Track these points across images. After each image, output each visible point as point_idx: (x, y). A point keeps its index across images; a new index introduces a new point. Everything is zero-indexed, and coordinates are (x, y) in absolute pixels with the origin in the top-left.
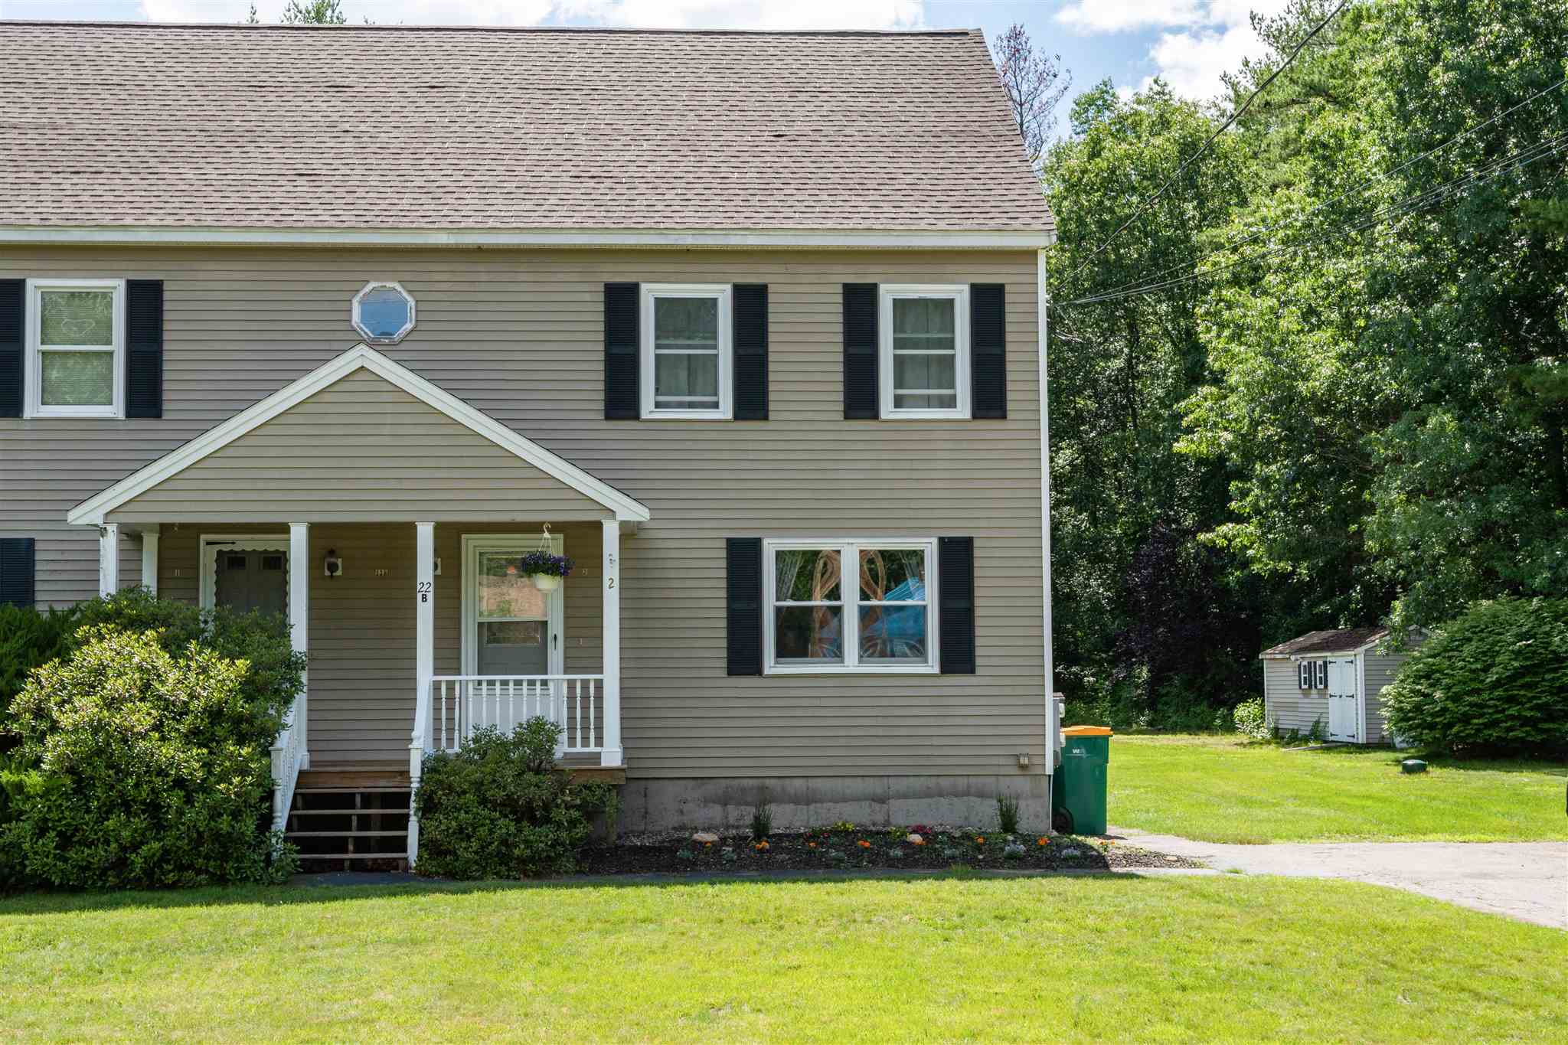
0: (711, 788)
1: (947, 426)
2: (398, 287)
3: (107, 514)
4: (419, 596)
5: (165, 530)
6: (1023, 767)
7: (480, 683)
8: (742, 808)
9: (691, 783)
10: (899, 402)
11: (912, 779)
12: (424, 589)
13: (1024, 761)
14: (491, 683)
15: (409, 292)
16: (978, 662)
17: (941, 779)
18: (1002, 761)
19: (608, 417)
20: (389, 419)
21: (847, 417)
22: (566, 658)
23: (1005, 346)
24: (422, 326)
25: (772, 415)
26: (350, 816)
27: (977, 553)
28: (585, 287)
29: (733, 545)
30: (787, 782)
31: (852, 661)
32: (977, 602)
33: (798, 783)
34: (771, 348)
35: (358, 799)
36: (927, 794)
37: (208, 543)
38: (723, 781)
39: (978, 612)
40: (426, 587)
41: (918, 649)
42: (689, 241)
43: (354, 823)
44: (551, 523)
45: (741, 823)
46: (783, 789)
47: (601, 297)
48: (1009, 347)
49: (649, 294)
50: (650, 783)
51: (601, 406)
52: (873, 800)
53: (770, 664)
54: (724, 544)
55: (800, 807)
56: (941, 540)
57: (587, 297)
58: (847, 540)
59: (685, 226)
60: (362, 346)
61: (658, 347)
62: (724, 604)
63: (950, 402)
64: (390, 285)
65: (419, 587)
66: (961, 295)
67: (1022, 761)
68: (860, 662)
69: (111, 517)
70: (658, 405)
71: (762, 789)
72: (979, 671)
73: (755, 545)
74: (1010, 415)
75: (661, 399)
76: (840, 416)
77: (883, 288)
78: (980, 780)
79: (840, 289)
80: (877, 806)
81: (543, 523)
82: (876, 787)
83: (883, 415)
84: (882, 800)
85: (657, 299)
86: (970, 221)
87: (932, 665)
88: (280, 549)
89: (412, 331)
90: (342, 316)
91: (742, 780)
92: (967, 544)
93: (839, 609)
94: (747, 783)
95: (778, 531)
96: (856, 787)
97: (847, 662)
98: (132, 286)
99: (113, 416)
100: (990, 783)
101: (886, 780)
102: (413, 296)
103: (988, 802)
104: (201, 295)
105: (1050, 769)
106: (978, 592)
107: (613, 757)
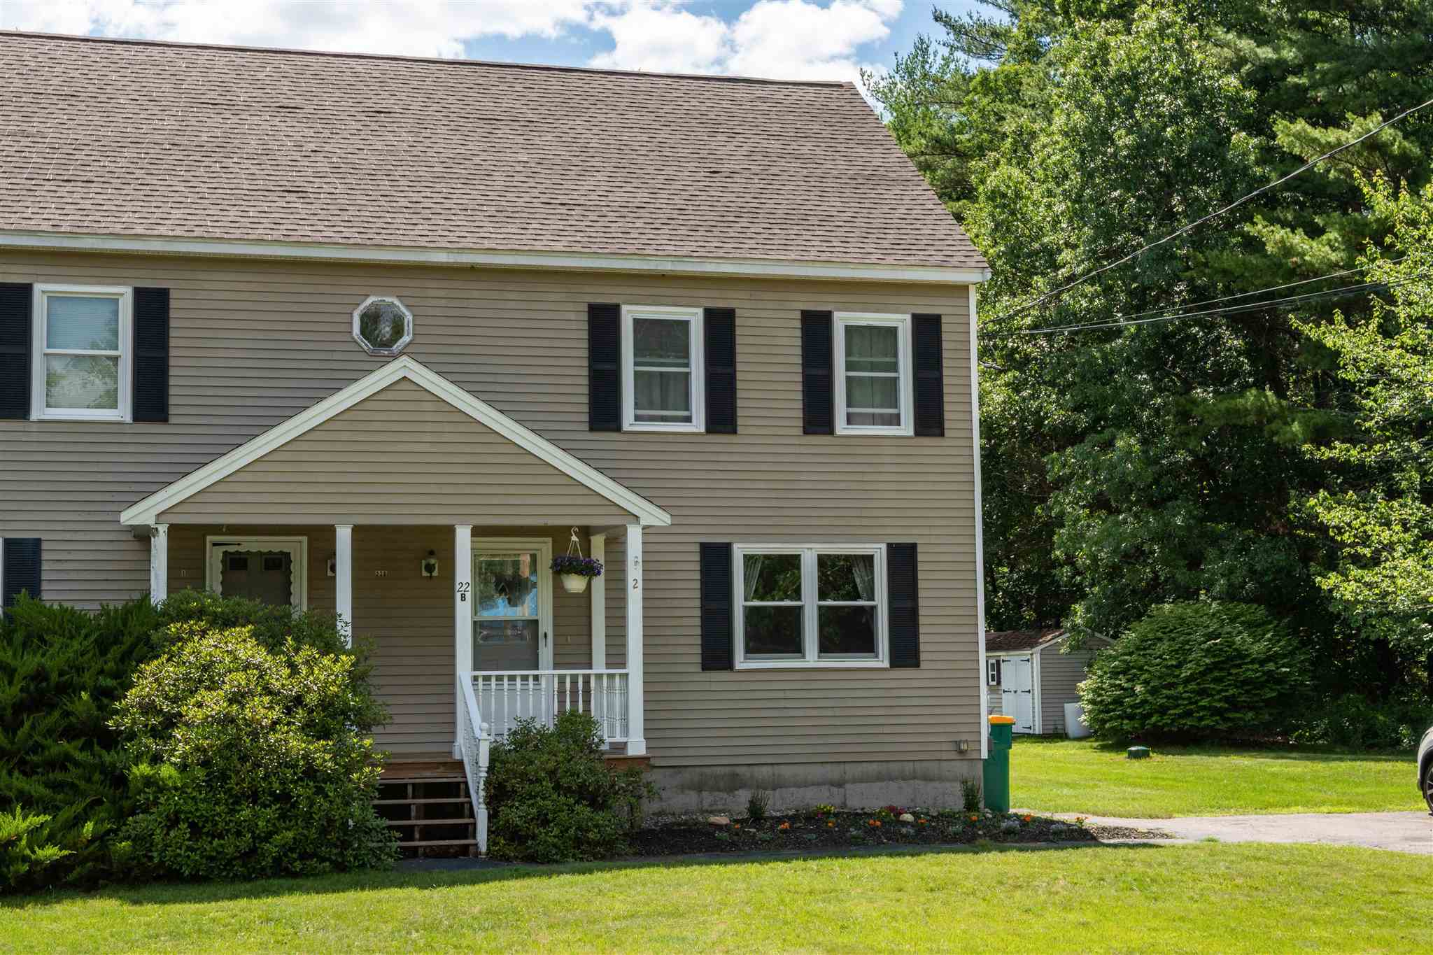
0: (687, 775)
1: (895, 442)
2: (397, 302)
3: (158, 515)
4: (458, 596)
6: (961, 752)
7: (476, 678)
10: (850, 420)
11: (865, 765)
12: (463, 589)
13: (964, 747)
14: (487, 679)
15: (407, 306)
16: (923, 656)
17: (890, 764)
18: (945, 747)
19: (592, 429)
21: (807, 432)
22: (557, 654)
23: (942, 370)
24: (419, 340)
25: (740, 430)
27: (920, 558)
28: (571, 307)
29: (705, 548)
30: (756, 769)
31: (812, 657)
32: (921, 602)
33: (765, 769)
34: (739, 367)
35: (410, 789)
36: (879, 778)
37: (215, 545)
38: (698, 769)
39: (922, 612)
40: (465, 587)
41: (867, 647)
42: (667, 266)
43: (413, 812)
44: (577, 527)
45: (714, 808)
46: (752, 777)
47: (585, 317)
48: (946, 372)
49: (629, 315)
51: (586, 418)
52: (832, 785)
53: (741, 661)
54: (697, 549)
56: (889, 546)
57: (572, 316)
58: (806, 545)
59: (665, 253)
60: (404, 357)
61: (636, 364)
62: (698, 603)
63: (895, 420)
64: (388, 299)
65: (458, 587)
66: (902, 322)
67: (961, 747)
68: (820, 657)
69: (163, 518)
70: (637, 418)
71: (735, 776)
72: (923, 665)
73: (726, 549)
74: (947, 434)
75: (640, 412)
76: (800, 431)
77: (836, 316)
78: (925, 764)
79: (799, 316)
80: (835, 790)
82: (834, 772)
83: (838, 431)
84: (840, 784)
85: (636, 320)
86: (913, 257)
87: (883, 660)
88: (285, 550)
89: (410, 343)
90: (343, 328)
91: (715, 768)
92: (913, 547)
93: (800, 608)
94: (719, 770)
95: (746, 537)
96: (816, 772)
97: (807, 659)
98: (139, 293)
99: (120, 419)
100: (933, 768)
101: (842, 766)
102: (411, 311)
103: (931, 785)
104: (206, 304)
105: (984, 754)
106: (921, 594)
107: (639, 747)
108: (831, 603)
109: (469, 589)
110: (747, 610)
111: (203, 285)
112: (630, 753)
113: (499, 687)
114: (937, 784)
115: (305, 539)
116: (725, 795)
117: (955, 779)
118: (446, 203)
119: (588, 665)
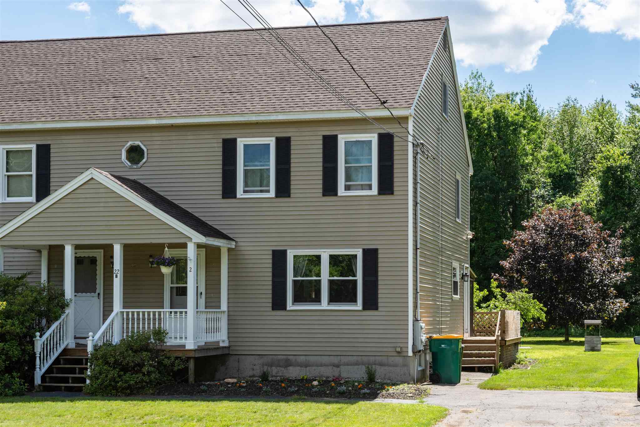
0: (265, 359)
1: (368, 198)
2: (140, 144)
4: (114, 275)
5: (51, 248)
6: (399, 352)
7: (171, 312)
8: (278, 368)
9: (257, 357)
10: (347, 188)
11: (350, 357)
12: (116, 272)
13: (399, 350)
14: (176, 313)
15: (144, 145)
16: (380, 305)
17: (363, 357)
18: (390, 349)
19: (224, 198)
20: (103, 200)
21: (324, 195)
22: (206, 302)
23: (393, 161)
24: (150, 160)
25: (292, 195)
26: (75, 368)
27: (380, 256)
28: (215, 141)
30: (297, 357)
31: (324, 304)
32: (380, 278)
33: (302, 358)
34: (292, 165)
35: (84, 361)
36: (358, 364)
38: (271, 356)
39: (380, 282)
40: (117, 271)
41: (354, 300)
42: (253, 118)
43: (77, 371)
45: (278, 375)
46: (296, 360)
47: (221, 145)
48: (395, 162)
49: (241, 143)
50: (240, 357)
51: (221, 193)
52: (334, 366)
53: (290, 306)
54: (271, 253)
55: (302, 368)
56: (364, 250)
57: (215, 145)
58: (324, 250)
59: (252, 112)
60: (92, 169)
61: (245, 166)
62: (271, 278)
63: (370, 187)
64: (137, 143)
65: (114, 271)
66: (374, 139)
67: (397, 350)
68: (328, 304)
70: (245, 192)
71: (287, 360)
72: (380, 309)
73: (284, 253)
74: (395, 193)
75: (247, 189)
76: (321, 195)
77: (340, 137)
78: (380, 358)
79: (321, 138)
80: (335, 368)
81: (164, 244)
82: (335, 360)
83: (340, 194)
84: (338, 366)
85: (245, 145)
86: (375, 105)
87: (359, 306)
88: (95, 256)
89: (145, 162)
90: (118, 157)
91: (278, 356)
92: (375, 251)
93: (320, 281)
94: (280, 357)
95: (294, 247)
96: (326, 360)
97: (322, 305)
98: (38, 147)
99: (31, 201)
100: (384, 359)
101: (339, 357)
102: (146, 147)
103: (383, 368)
104: (64, 150)
105: (410, 353)
106: (380, 274)
107: (190, 345)
108: (335, 278)
109: (119, 272)
110: (295, 282)
111: (64, 141)
112: (187, 348)
113: (181, 317)
114: (386, 368)
115: (102, 251)
116: (283, 369)
117: (396, 365)
118: (177, 97)
119: (219, 307)
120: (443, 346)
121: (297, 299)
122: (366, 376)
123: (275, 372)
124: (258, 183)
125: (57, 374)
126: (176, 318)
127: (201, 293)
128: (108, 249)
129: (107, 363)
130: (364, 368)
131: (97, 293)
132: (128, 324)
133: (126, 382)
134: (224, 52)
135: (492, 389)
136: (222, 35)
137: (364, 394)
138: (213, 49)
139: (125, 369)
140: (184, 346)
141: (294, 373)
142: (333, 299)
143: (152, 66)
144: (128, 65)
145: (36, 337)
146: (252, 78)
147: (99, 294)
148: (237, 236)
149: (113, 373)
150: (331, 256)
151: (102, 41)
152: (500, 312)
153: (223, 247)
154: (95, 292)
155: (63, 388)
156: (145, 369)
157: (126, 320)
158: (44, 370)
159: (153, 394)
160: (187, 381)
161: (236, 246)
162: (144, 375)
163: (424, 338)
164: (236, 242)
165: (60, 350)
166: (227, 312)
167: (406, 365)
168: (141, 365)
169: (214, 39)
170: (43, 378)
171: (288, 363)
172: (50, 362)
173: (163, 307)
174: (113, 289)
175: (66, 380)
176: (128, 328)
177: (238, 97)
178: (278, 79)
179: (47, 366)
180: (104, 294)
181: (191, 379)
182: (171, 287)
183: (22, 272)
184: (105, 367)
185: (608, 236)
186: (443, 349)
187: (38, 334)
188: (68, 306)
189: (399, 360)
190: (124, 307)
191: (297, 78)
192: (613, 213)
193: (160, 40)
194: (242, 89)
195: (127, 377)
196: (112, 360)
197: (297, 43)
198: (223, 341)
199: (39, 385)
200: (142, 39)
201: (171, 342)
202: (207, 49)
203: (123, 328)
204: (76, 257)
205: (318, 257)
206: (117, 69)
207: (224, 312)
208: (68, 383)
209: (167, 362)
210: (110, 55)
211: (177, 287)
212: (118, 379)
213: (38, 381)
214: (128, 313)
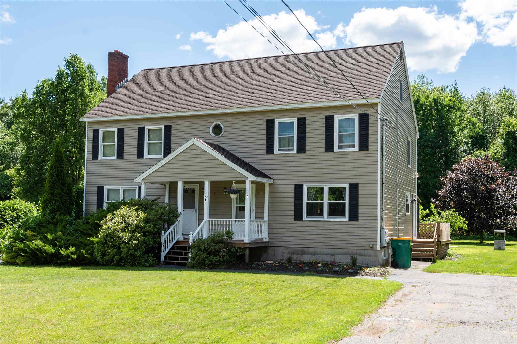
0: (290, 250)
1: (353, 153)
3: (142, 180)
4: (205, 199)
5: (171, 183)
6: (371, 248)
7: (236, 221)
8: (298, 255)
9: (285, 248)
10: (339, 147)
11: (341, 249)
13: (371, 246)
14: (238, 221)
15: (222, 124)
16: (359, 218)
17: (349, 250)
18: (366, 246)
19: (267, 154)
20: (199, 156)
21: (326, 151)
22: (256, 215)
23: (368, 130)
24: (225, 133)
25: (307, 152)
26: (183, 252)
27: (360, 188)
28: (262, 121)
29: (296, 186)
30: (309, 249)
31: (326, 217)
32: (360, 202)
33: (312, 249)
34: (307, 134)
36: (346, 254)
38: (293, 248)
39: (360, 204)
41: (343, 215)
43: (184, 254)
46: (308, 251)
47: (265, 123)
49: (277, 122)
50: (275, 248)
51: (265, 151)
52: (331, 255)
53: (305, 218)
54: (294, 186)
55: (312, 256)
56: (350, 184)
57: (262, 123)
58: (326, 185)
59: (284, 103)
60: (194, 139)
61: (279, 135)
62: (293, 202)
63: (353, 146)
64: (219, 123)
65: (205, 197)
66: (356, 117)
68: (328, 217)
70: (279, 150)
72: (360, 221)
73: (301, 186)
74: (369, 150)
75: (280, 148)
76: (324, 151)
77: (335, 116)
78: (360, 251)
79: (324, 117)
80: (332, 257)
81: (233, 181)
82: (332, 251)
83: (335, 151)
84: (333, 255)
85: (279, 123)
87: (347, 218)
88: (194, 188)
89: (223, 134)
90: (208, 131)
92: (357, 185)
93: (323, 203)
94: (298, 249)
95: (307, 182)
96: (326, 251)
97: (324, 218)
98: (165, 127)
99: (161, 157)
100: (362, 252)
101: (334, 250)
102: (223, 126)
103: (361, 257)
104: (179, 128)
105: (379, 248)
106: (360, 199)
107: (247, 240)
108: (332, 201)
109: (207, 197)
110: (308, 203)
111: (178, 123)
112: (245, 242)
113: (241, 223)
114: (363, 257)
115: (198, 185)
116: (300, 256)
117: (369, 256)
118: (241, 96)
119: (263, 218)
120: (399, 244)
121: (309, 214)
122: (351, 262)
123: (296, 258)
124: (287, 145)
125: (173, 255)
126: (238, 224)
127: (253, 210)
128: (202, 184)
129: (200, 250)
130: (349, 257)
131: (195, 209)
132: (212, 227)
133: (210, 261)
134: (268, 69)
135: (431, 272)
136: (267, 59)
137: (350, 272)
138: (262, 67)
139: (210, 253)
140: (243, 241)
141: (307, 258)
142: (331, 214)
143: (227, 79)
144: (214, 79)
145: (161, 234)
146: (284, 84)
147: (196, 210)
148: (274, 176)
149: (204, 255)
150: (330, 189)
151: (200, 66)
152: (437, 224)
153: (266, 183)
154: (194, 209)
155: (176, 263)
156: (221, 254)
157: (211, 225)
158: (166, 253)
159: (225, 269)
160: (245, 261)
161: (273, 182)
162: (220, 257)
163: (387, 239)
164: (274, 180)
165: (174, 242)
166: (267, 222)
167: (376, 256)
168: (219, 251)
169: (262, 62)
170: (165, 257)
171: (303, 253)
172: (169, 248)
173: (231, 218)
174: (204, 207)
175: (177, 259)
176: (212, 229)
177: (276, 95)
178: (299, 83)
179: (167, 250)
180: (199, 210)
181: (247, 260)
182: (236, 207)
183: (155, 197)
184: (199, 252)
185: (509, 175)
186: (400, 246)
187: (163, 232)
188: (179, 216)
189: (371, 252)
190: (210, 218)
191: (310, 83)
192: (513, 161)
193: (232, 64)
194: (278, 90)
195: (211, 258)
196: (203, 248)
197: (311, 62)
198: (265, 238)
199: (163, 261)
200: (222, 64)
201: (236, 238)
202: (258, 68)
203: (209, 229)
204: (184, 189)
205: (322, 189)
206: (208, 81)
207: (266, 221)
208: (179, 260)
209: (233, 250)
210: (204, 74)
211: (239, 206)
212: (206, 259)
213: (162, 259)
214: (212, 221)
